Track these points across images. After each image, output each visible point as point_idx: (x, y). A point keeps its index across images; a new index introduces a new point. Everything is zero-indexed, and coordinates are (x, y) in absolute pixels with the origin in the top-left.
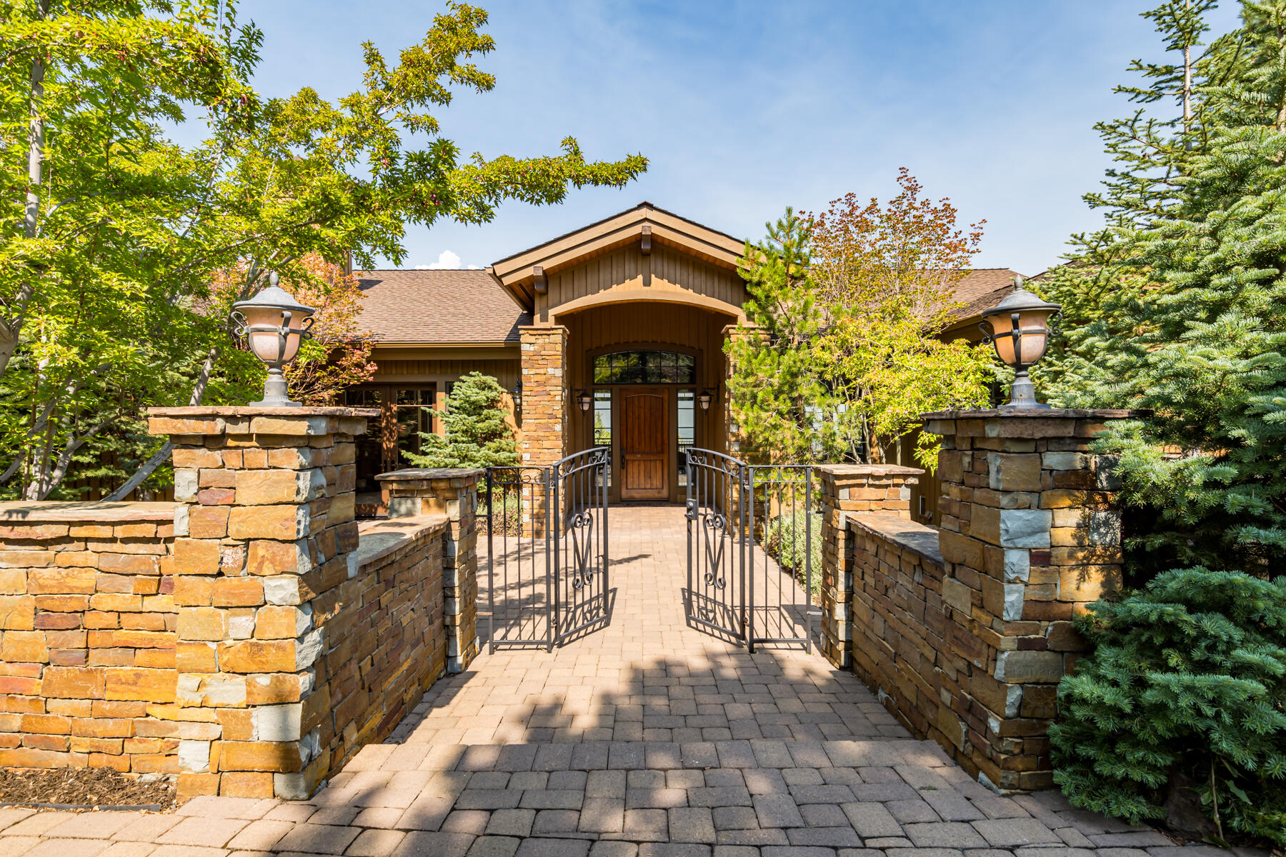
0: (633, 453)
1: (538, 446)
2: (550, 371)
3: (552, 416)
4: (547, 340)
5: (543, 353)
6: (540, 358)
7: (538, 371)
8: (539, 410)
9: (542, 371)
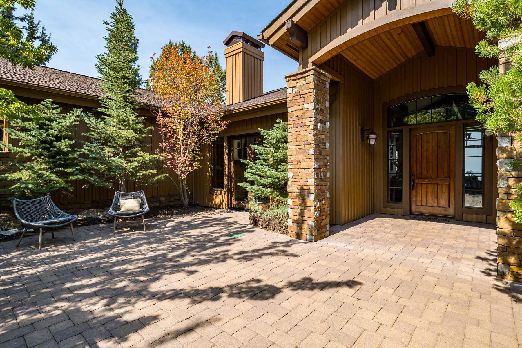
0: (422, 178)
1: (298, 166)
2: (306, 106)
3: (307, 142)
4: (304, 82)
5: (301, 93)
6: (299, 97)
7: (298, 108)
8: (299, 139)
9: (300, 107)
